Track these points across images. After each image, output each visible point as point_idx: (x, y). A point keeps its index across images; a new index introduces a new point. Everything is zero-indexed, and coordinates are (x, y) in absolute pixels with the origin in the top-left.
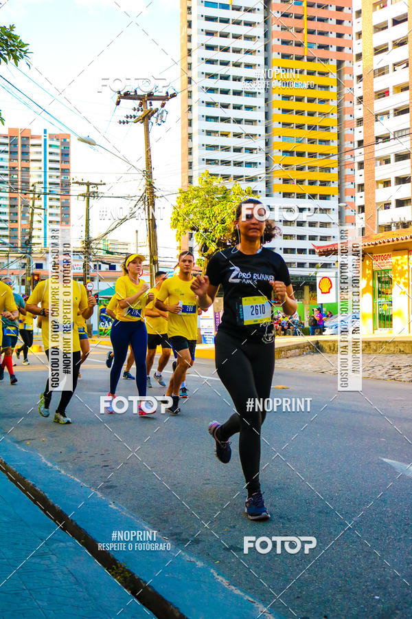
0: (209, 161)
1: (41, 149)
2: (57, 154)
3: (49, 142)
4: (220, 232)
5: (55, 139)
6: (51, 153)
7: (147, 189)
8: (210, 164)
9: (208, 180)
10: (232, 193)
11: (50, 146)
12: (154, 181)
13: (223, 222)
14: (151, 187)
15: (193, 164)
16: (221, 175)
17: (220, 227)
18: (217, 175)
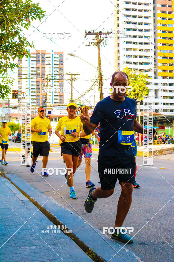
0: (127, 63)
1: (51, 59)
2: (58, 61)
3: (54, 56)
4: (133, 96)
5: (57, 54)
6: (55, 61)
7: (99, 76)
8: (128, 64)
9: (128, 71)
10: (138, 77)
11: (55, 57)
12: (102, 72)
13: (135, 91)
14: (101, 75)
15: (120, 64)
16: (133, 69)
17: (133, 93)
18: (131, 69)
